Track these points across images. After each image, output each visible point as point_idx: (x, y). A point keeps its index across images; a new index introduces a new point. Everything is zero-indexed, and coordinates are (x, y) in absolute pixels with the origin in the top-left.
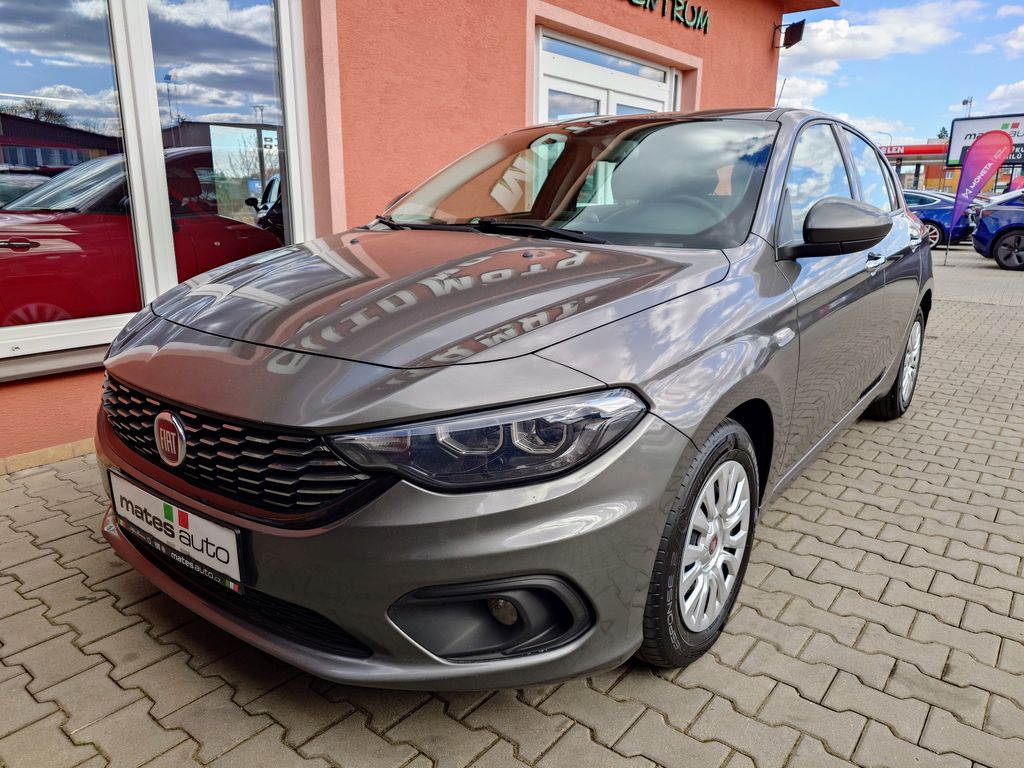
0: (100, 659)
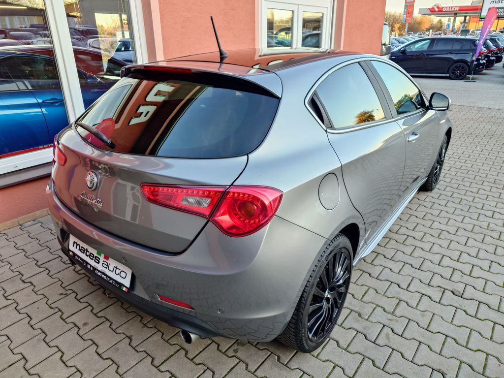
0: (73, 326)
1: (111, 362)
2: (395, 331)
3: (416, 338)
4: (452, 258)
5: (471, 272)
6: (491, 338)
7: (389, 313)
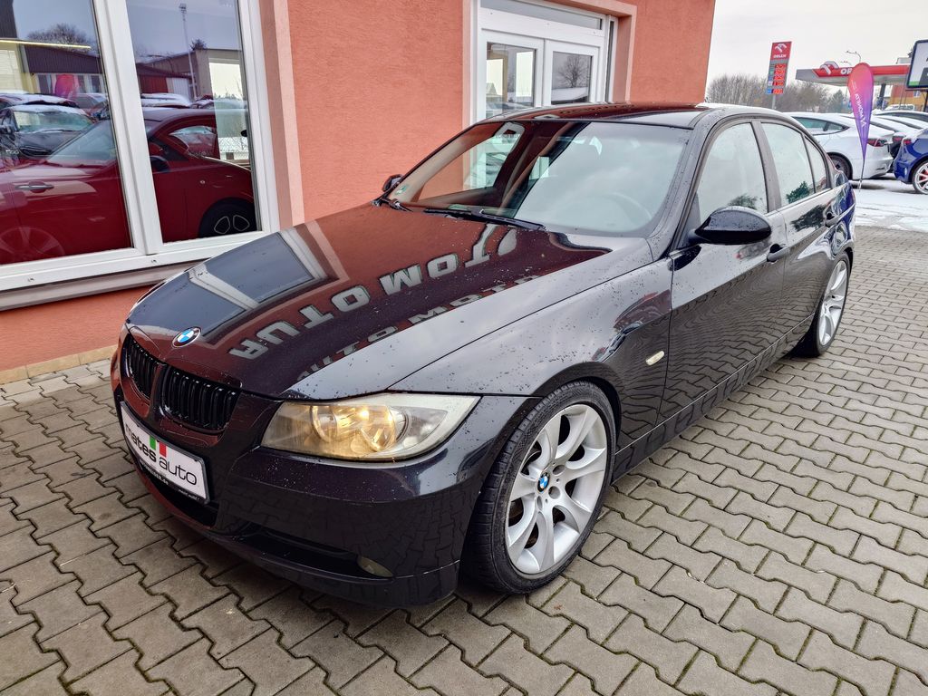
0: (84, 517)
1: (134, 569)
2: (634, 547)
3: (668, 558)
4: (766, 446)
5: (795, 467)
6: (803, 564)
7: (629, 521)
